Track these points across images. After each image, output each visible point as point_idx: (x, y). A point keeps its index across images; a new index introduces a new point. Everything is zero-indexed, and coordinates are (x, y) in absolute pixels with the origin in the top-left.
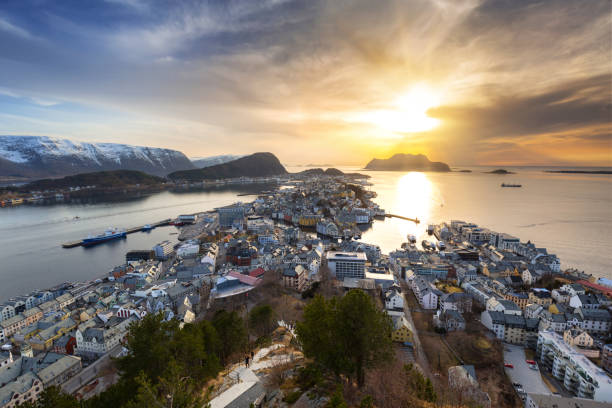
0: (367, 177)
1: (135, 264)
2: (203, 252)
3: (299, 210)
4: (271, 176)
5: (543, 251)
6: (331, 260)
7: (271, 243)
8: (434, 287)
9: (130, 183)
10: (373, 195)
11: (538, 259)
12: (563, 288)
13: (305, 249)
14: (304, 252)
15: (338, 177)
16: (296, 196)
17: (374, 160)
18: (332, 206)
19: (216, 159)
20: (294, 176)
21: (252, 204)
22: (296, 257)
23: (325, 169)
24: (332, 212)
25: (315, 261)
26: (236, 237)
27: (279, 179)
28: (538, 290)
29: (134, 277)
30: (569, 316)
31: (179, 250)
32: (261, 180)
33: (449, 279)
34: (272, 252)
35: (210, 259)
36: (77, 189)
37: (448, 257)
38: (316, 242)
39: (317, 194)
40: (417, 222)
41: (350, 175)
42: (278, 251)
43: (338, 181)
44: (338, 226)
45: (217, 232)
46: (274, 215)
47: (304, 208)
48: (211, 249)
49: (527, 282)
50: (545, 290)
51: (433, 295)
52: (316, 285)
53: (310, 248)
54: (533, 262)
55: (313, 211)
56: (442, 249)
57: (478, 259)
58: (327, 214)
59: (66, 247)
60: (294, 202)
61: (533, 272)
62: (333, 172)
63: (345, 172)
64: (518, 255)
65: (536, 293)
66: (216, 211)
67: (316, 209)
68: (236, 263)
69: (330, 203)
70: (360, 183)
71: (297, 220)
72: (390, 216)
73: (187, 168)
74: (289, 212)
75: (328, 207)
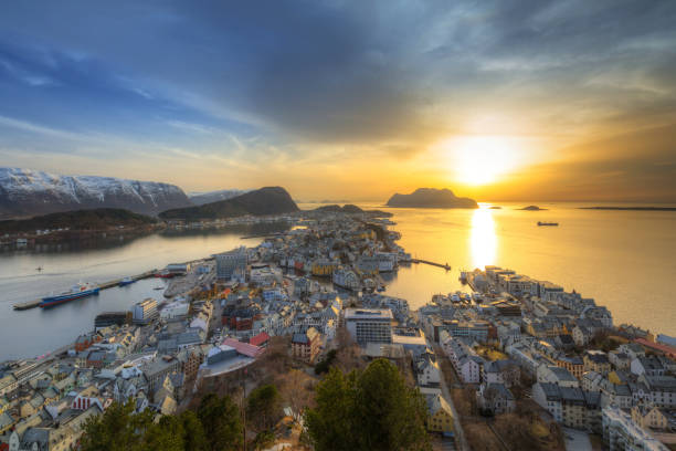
0: (389, 215)
1: (106, 330)
2: (193, 313)
3: (312, 256)
4: (280, 213)
5: (591, 302)
6: (350, 320)
7: (278, 299)
8: (473, 352)
9: (113, 224)
10: (397, 236)
11: (586, 312)
12: (621, 349)
13: (319, 305)
14: (318, 309)
15: (357, 215)
16: (309, 239)
17: (396, 195)
18: (351, 250)
19: (217, 195)
20: (306, 214)
21: (257, 248)
22: (309, 317)
23: (342, 205)
24: (352, 257)
25: (331, 322)
26: (235, 291)
27: (289, 218)
28: (592, 352)
29: (102, 349)
30: (632, 386)
31: (164, 310)
32: (269, 219)
33: (491, 342)
34: (279, 310)
35: (201, 322)
36: (46, 232)
37: (487, 312)
38: (333, 297)
39: (332, 235)
40: (448, 268)
41: (369, 212)
42: (286, 308)
43: (357, 220)
44: (358, 275)
45: (212, 286)
46: (283, 263)
47: (319, 253)
48: (204, 308)
49: (580, 341)
50: (600, 353)
51: (474, 363)
52: (332, 355)
53: (325, 303)
54: (582, 316)
55: (328, 257)
56: (479, 301)
57: (520, 315)
58: (344, 259)
59: (18, 309)
60: (306, 245)
61: (583, 329)
62: (351, 209)
63: (364, 209)
64: (565, 308)
65: (590, 357)
66: (214, 258)
67: (332, 255)
68: (233, 327)
69: (348, 247)
70: (382, 222)
71: (310, 269)
72: (417, 262)
73: (183, 206)
74: (300, 258)
75: (346, 251)
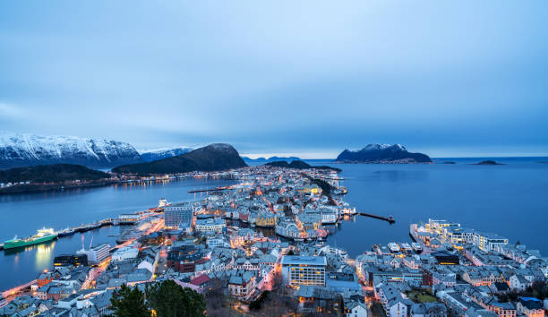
1: (63, 270)
2: (141, 256)
3: (256, 208)
4: (228, 169)
7: (221, 246)
8: (404, 296)
9: (69, 179)
11: (529, 263)
13: (260, 252)
14: (258, 256)
15: (304, 171)
21: (204, 202)
23: (289, 163)
24: (295, 209)
25: (268, 267)
26: (181, 239)
27: (236, 174)
28: (526, 299)
31: (115, 254)
33: (423, 287)
34: (220, 256)
37: (423, 261)
38: (273, 246)
39: (277, 190)
40: (391, 221)
43: (304, 175)
46: (228, 214)
47: (262, 206)
49: (515, 289)
50: (535, 299)
51: (401, 305)
53: (265, 252)
54: (523, 266)
55: (272, 209)
56: (418, 252)
57: (458, 263)
61: (521, 278)
64: (506, 258)
65: (524, 304)
67: (276, 207)
68: (178, 269)
69: (292, 200)
71: (254, 220)
74: (245, 211)
75: (289, 204)
